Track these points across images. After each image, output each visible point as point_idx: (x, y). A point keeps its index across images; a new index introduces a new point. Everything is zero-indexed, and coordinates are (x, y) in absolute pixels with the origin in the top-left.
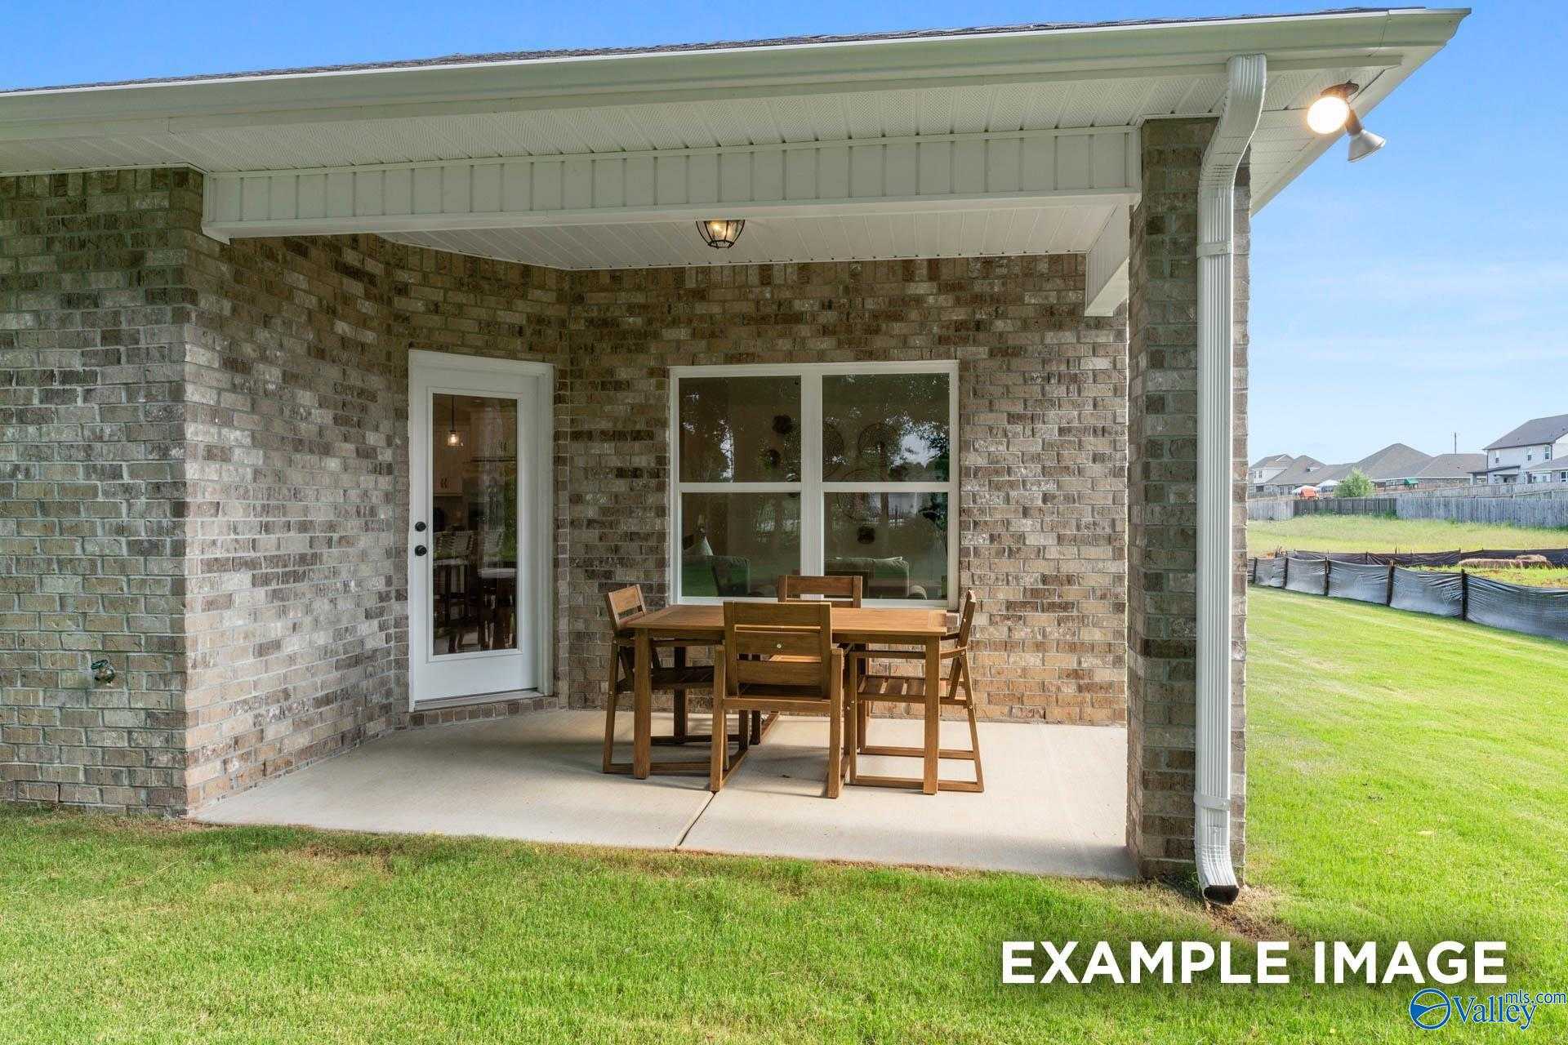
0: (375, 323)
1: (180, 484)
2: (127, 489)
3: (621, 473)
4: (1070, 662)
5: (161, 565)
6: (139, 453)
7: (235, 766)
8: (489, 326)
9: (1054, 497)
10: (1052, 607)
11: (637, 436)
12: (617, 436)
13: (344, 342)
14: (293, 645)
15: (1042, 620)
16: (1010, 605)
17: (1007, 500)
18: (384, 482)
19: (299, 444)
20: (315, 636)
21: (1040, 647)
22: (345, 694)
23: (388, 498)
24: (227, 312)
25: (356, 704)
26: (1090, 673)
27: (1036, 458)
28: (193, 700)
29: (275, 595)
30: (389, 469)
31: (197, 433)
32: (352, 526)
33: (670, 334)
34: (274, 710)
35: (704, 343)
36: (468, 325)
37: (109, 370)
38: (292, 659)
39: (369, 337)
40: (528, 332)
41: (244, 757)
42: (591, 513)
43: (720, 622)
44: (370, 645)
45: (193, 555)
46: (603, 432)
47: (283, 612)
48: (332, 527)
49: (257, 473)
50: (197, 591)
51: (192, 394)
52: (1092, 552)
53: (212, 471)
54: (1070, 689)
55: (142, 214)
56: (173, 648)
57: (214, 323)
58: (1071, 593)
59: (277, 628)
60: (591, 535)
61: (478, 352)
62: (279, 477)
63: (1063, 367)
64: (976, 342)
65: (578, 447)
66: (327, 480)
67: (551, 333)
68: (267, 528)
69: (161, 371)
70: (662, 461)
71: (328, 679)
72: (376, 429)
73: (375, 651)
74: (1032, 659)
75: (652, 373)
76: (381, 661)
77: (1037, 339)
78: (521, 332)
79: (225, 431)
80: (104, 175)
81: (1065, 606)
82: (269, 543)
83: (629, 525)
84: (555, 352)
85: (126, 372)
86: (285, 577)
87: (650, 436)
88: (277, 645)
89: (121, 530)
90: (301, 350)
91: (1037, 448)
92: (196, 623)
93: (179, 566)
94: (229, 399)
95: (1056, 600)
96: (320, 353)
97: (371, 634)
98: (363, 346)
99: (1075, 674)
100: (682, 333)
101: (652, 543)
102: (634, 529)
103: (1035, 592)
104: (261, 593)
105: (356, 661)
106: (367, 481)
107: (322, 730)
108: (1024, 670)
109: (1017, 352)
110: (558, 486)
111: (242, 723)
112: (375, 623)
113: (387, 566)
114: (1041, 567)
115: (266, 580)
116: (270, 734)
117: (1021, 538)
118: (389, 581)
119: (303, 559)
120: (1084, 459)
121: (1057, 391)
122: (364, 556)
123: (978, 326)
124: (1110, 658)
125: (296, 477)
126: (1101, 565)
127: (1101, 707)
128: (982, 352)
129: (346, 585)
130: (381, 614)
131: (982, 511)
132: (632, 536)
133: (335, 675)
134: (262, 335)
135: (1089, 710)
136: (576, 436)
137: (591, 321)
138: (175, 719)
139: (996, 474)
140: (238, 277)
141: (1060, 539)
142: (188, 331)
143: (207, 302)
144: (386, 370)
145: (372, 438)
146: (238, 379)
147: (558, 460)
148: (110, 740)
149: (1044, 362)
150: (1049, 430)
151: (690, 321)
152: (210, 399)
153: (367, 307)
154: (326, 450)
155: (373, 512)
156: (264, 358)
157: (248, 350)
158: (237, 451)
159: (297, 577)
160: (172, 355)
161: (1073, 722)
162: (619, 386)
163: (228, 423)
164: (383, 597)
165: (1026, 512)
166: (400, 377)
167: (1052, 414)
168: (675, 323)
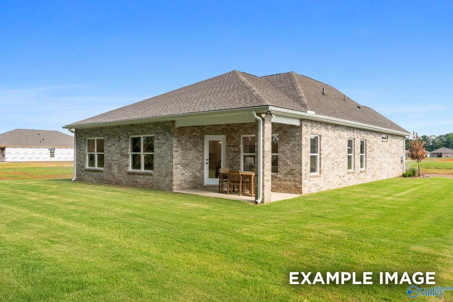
0: (199, 132)
1: (173, 155)
2: (168, 155)
3: (234, 152)
4: (294, 183)
5: (171, 164)
6: (169, 152)
7: (178, 187)
8: (215, 131)
9: (292, 156)
10: (291, 174)
11: (236, 146)
12: (233, 146)
13: (194, 136)
14: (186, 174)
15: (290, 176)
16: (286, 174)
17: (285, 156)
18: (201, 154)
19: (187, 149)
20: (189, 173)
21: (290, 181)
22: (194, 182)
23: (201, 156)
24: (178, 135)
25: (196, 183)
26: (297, 185)
27: (289, 150)
28: (174, 179)
29: (184, 168)
30: (201, 152)
31: (174, 149)
32: (195, 160)
33: (240, 130)
34: (183, 182)
35: (245, 132)
36: (213, 131)
37: (167, 142)
38: (186, 176)
39: (198, 134)
40: (221, 131)
41: (180, 186)
42: (230, 158)
43: (228, 173)
44: (198, 176)
45: (174, 163)
46: (232, 146)
47: (185, 170)
48: (192, 160)
49: (182, 153)
50: (174, 167)
51: (174, 145)
52: (297, 165)
53: (176, 153)
54: (294, 188)
55: (170, 125)
56: (172, 173)
57: (177, 137)
58: (294, 172)
59: (184, 172)
60: (230, 161)
61: (214, 135)
62: (184, 154)
63: (293, 135)
64: (281, 131)
65: (229, 148)
66: (191, 154)
67: (225, 131)
68: (183, 160)
69: (171, 143)
70: (239, 150)
71: (191, 179)
72: (199, 146)
73: (199, 177)
74: (289, 183)
75: (238, 136)
76: (200, 178)
77: (289, 130)
78: (220, 131)
79: (178, 149)
80: (167, 121)
81: (293, 174)
82: (183, 162)
83: (235, 160)
84: (226, 133)
85: (168, 143)
86: (185, 166)
87: (238, 146)
88: (184, 174)
89: (168, 160)
90: (187, 138)
91: (289, 148)
92: (174, 170)
93: (172, 164)
94: (178, 145)
95: (292, 173)
96: (190, 138)
97: (198, 174)
98: (197, 136)
99: (295, 186)
100: (242, 130)
101: (238, 163)
102: (236, 160)
103: (289, 172)
104: (182, 167)
105: (196, 177)
106: (198, 154)
107: (190, 185)
108: (287, 185)
109: (286, 132)
110: (227, 154)
111: (180, 182)
112: (199, 173)
113: (201, 165)
114: (290, 168)
115: (183, 166)
116: (183, 184)
117: (287, 163)
118: (201, 167)
119: (188, 164)
120: (296, 150)
121: (292, 139)
122: (197, 164)
123: (281, 128)
124: (300, 183)
125: (187, 153)
126: (298, 167)
127: (298, 191)
128: (282, 132)
129: (194, 167)
130: (200, 172)
131: (281, 158)
132: (236, 162)
133: (192, 179)
134: (182, 137)
135: (297, 192)
136: (229, 146)
137: (231, 128)
138: (172, 181)
139: (283, 152)
140: (179, 131)
141: (293, 163)
142: (173, 138)
143: (175, 135)
144: (201, 138)
145: (198, 148)
146: (179, 143)
147: (227, 150)
148: (167, 183)
149: (290, 134)
150: (291, 145)
151: (243, 128)
152: (176, 145)
153: (198, 130)
154: (191, 150)
155: (199, 158)
156: (183, 140)
157: (181, 139)
158: (179, 151)
159: (187, 166)
160: (172, 141)
161: (295, 194)
162: (234, 138)
163: (178, 148)
164: (200, 169)
165: (288, 159)
166: (203, 139)
167: (292, 142)
168: (241, 129)
